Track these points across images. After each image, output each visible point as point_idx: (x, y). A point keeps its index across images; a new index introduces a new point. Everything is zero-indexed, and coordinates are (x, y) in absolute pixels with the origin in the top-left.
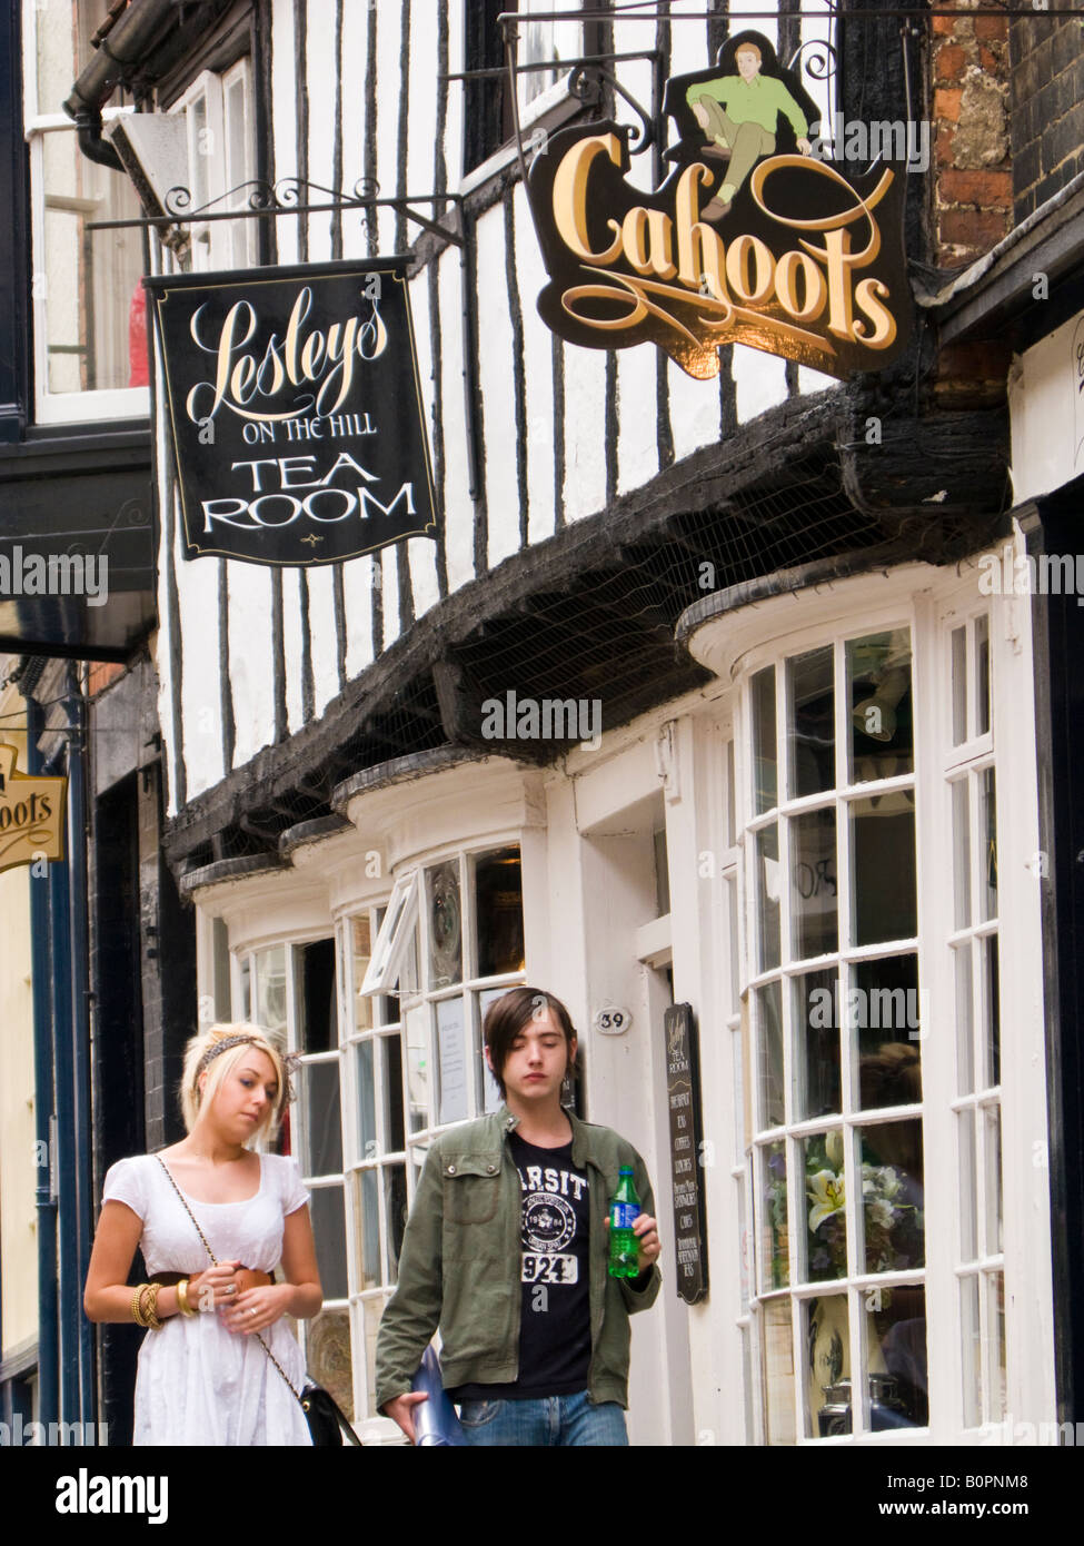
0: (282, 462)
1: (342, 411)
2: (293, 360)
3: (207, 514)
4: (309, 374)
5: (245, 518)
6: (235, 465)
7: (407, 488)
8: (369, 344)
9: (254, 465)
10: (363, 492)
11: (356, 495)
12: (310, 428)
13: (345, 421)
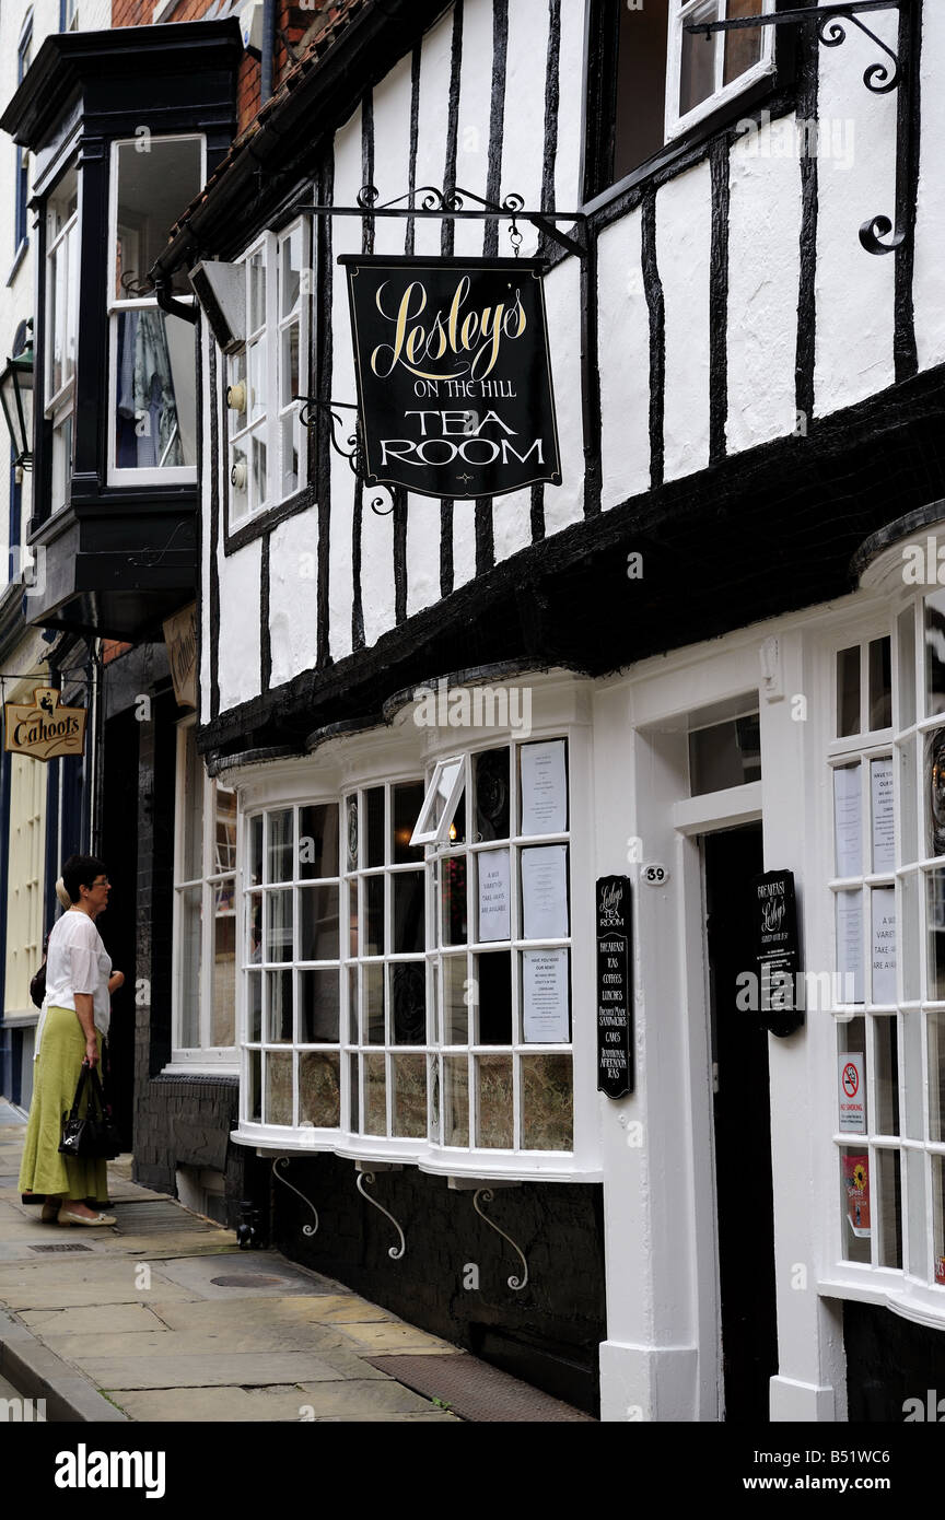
0: (444, 413)
1: (490, 377)
2: (454, 333)
3: (384, 450)
4: (466, 346)
5: (413, 455)
6: (407, 413)
7: (538, 442)
8: (513, 326)
9: (422, 414)
10: (505, 443)
11: (500, 446)
12: (466, 388)
13: (492, 384)
